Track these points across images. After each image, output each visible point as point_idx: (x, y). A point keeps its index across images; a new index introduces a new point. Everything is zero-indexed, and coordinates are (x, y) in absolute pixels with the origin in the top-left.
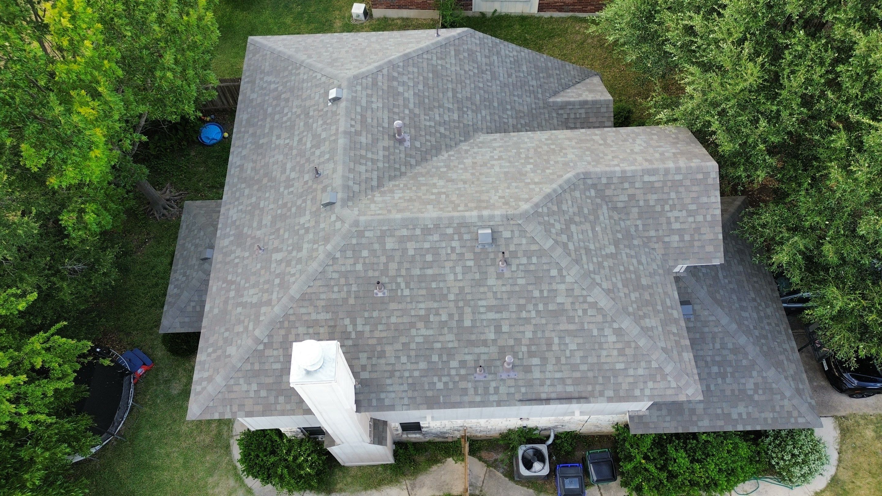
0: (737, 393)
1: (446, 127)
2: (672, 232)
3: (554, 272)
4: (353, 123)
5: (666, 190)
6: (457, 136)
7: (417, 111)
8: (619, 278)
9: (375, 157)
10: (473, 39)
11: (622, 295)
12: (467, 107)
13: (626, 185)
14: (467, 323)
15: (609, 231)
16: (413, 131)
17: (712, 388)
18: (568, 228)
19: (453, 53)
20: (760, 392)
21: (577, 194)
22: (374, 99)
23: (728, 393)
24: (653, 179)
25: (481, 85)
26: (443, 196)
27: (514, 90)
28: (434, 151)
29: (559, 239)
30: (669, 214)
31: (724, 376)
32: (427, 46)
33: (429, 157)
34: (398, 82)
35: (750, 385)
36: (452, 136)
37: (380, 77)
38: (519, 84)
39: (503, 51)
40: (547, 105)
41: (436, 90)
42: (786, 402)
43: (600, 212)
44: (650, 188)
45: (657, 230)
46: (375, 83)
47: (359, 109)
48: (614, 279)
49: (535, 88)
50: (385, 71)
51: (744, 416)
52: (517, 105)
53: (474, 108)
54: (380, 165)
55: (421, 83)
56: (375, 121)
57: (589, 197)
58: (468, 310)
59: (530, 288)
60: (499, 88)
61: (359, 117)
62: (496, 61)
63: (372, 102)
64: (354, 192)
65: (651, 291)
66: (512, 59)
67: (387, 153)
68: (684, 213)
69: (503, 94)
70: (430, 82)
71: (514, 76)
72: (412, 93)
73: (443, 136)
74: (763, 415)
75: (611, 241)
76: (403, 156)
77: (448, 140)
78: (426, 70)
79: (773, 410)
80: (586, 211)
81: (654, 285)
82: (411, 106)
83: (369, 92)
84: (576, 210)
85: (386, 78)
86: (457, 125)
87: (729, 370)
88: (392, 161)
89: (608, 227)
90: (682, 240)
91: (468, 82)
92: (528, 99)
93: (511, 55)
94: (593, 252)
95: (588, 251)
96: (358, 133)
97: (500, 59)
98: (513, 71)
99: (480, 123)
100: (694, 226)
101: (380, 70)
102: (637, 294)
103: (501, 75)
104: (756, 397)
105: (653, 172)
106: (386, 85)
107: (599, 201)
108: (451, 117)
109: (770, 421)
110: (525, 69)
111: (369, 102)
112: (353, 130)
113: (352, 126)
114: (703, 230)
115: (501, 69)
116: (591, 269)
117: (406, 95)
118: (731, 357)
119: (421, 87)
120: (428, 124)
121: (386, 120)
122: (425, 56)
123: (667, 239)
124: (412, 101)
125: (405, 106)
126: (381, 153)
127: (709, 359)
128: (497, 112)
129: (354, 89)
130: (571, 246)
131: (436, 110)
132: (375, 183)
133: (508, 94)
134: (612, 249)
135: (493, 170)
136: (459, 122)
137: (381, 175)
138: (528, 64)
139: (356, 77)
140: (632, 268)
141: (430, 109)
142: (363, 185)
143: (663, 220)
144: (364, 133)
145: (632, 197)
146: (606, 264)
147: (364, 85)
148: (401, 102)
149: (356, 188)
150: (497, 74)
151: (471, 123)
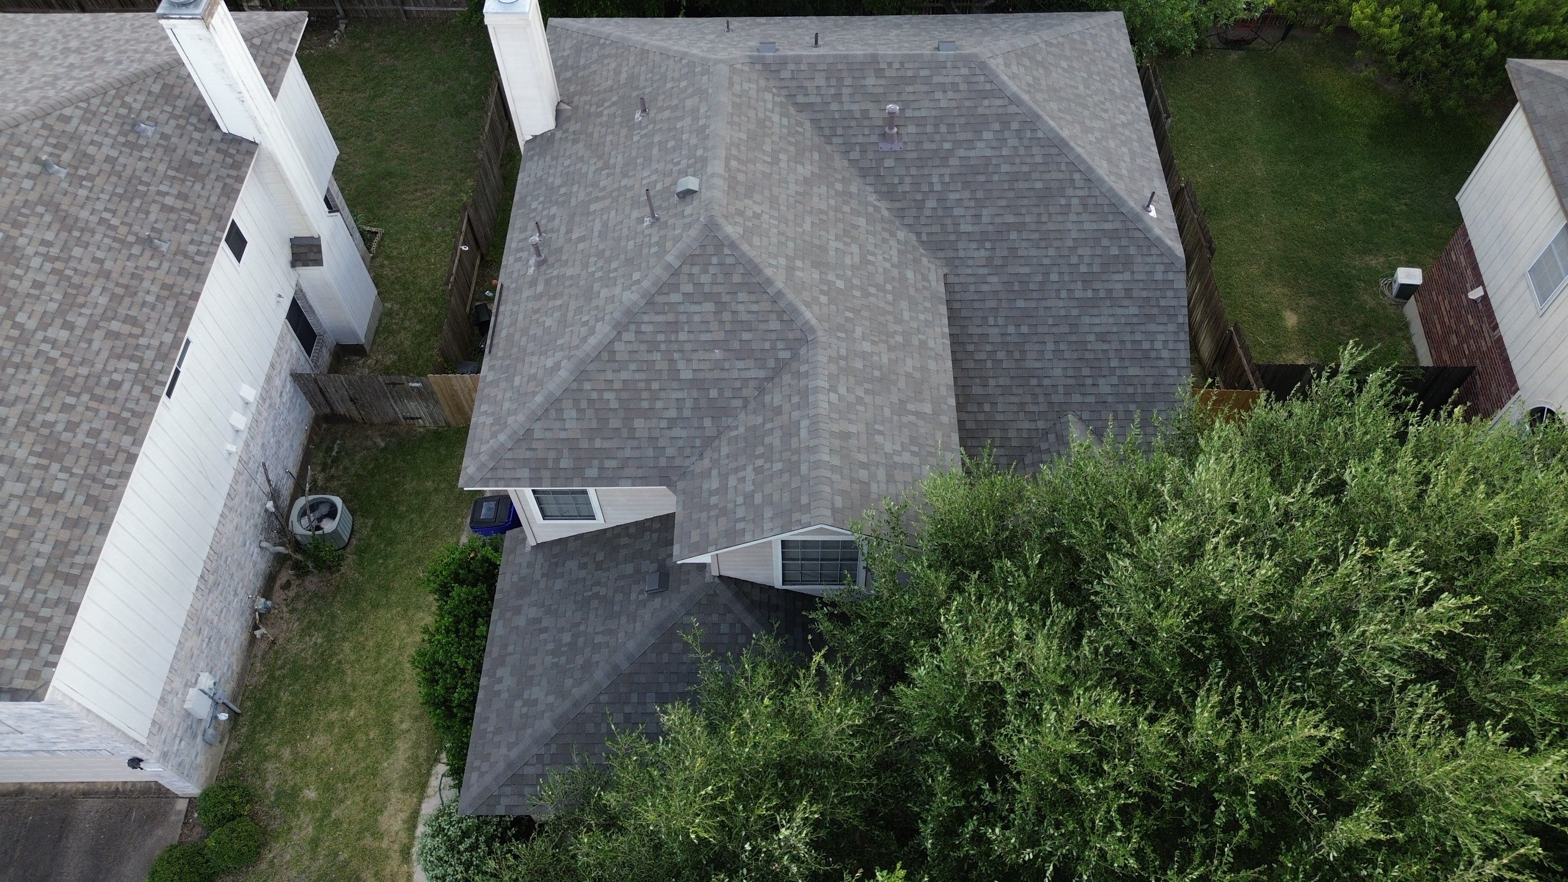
0: (530, 673)
1: (940, 212)
2: (724, 477)
3: (636, 276)
4: (896, 65)
5: (786, 455)
6: (927, 229)
7: (953, 162)
8: (638, 376)
9: (845, 98)
10: (1160, 268)
11: (609, 375)
12: (993, 249)
13: (795, 399)
14: (593, 207)
15: (716, 374)
16: (914, 155)
17: (543, 636)
18: (708, 297)
19: (1107, 226)
20: (525, 710)
21: (774, 325)
22: (950, 94)
23: (532, 660)
24: (804, 433)
25: (1054, 277)
27: (1070, 343)
28: (884, 189)
29: (683, 278)
30: (750, 468)
31: (554, 653)
32: (1100, 179)
33: (870, 179)
34: (1001, 131)
35: (537, 692)
36: (923, 220)
37: (999, 102)
38: (1088, 355)
39: (1161, 328)
40: (1060, 412)
41: (1011, 194)
42: (504, 751)
43: (750, 363)
44: (790, 432)
45: (728, 456)
46: (983, 95)
47: (923, 73)
48: (633, 366)
49: (1095, 391)
50: (1012, 109)
51: (497, 687)
52: (1037, 347)
53: (998, 262)
54: (834, 106)
55: (1015, 169)
56: (912, 98)
57: (774, 348)
58: (607, 203)
59: (622, 257)
60: (1063, 312)
61: (910, 73)
62: (1126, 311)
63: (945, 92)
64: (779, 71)
65: (625, 433)
66: (1146, 345)
67: (858, 115)
68: (749, 487)
69: (1050, 321)
70: (1021, 185)
71: (1105, 346)
72: (988, 153)
73: (920, 206)
74: (493, 716)
75: (701, 375)
76: (860, 139)
77: (914, 212)
78: (1047, 176)
79: (498, 731)
80: (746, 336)
81: (636, 443)
82: (962, 153)
83: (963, 87)
84: (744, 317)
85: (1000, 111)
86: (950, 229)
87: (563, 659)
88: (846, 123)
89: (725, 375)
90: (711, 493)
91: (1051, 252)
92: (1058, 372)
93: (1158, 345)
94: (673, 337)
95: (674, 326)
96: (879, 73)
97: (1135, 320)
98: (1116, 345)
99: (969, 271)
100: (730, 506)
101: (1014, 100)
102: (614, 405)
103: (1097, 321)
104: (518, 703)
105: (814, 431)
106: (987, 112)
107: (771, 363)
108: (962, 221)
109: (482, 727)
110: (1132, 371)
111: (943, 88)
112: (883, 66)
113: (890, 64)
114: (723, 520)
115: (1111, 320)
116: (644, 328)
117: (980, 144)
118: (580, 660)
119: (1005, 168)
120: (935, 179)
121: (917, 114)
122: (1077, 176)
123: (715, 473)
124: (972, 153)
125: (958, 144)
126: (855, 107)
127: (582, 628)
128: (1004, 304)
129: (959, 64)
130: (675, 298)
131: (967, 194)
132: (800, 99)
133: (1054, 330)
134: (686, 375)
135: (832, 238)
136: (958, 233)
137: (816, 109)
138: (1150, 381)
139: (983, 65)
140: (659, 405)
141: (966, 184)
142: (794, 84)
143: (742, 461)
144: (883, 82)
145: (778, 411)
146: (657, 356)
147: (975, 79)
148: (962, 136)
149: (786, 74)
150: (1095, 311)
151: (962, 254)
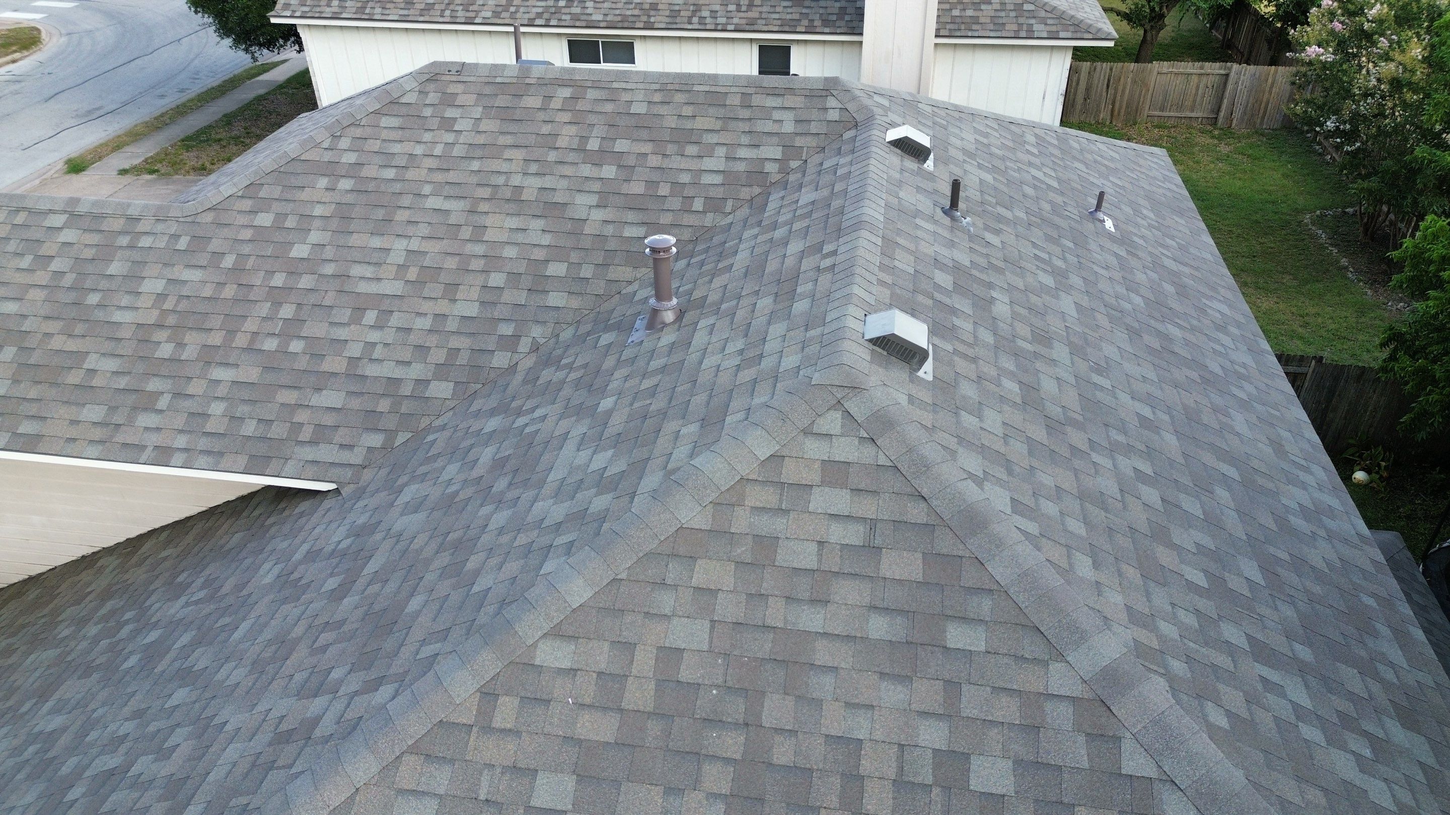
26: (593, 145)
61: (803, 287)
135: (414, 245)
